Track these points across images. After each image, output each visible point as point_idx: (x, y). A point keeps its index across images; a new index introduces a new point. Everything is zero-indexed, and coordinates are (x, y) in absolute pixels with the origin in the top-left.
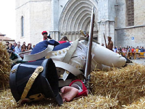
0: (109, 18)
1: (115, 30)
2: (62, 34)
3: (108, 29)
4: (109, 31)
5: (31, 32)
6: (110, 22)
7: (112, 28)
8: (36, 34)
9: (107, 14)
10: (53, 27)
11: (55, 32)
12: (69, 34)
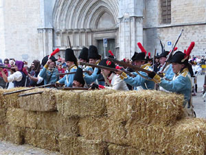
0: (135, 13)
1: (144, 29)
2: (58, 33)
3: (133, 29)
4: (136, 32)
5: (5, 30)
6: (136, 18)
7: (140, 27)
8: (16, 33)
9: (132, 6)
10: (43, 20)
11: (47, 29)
12: (70, 33)
